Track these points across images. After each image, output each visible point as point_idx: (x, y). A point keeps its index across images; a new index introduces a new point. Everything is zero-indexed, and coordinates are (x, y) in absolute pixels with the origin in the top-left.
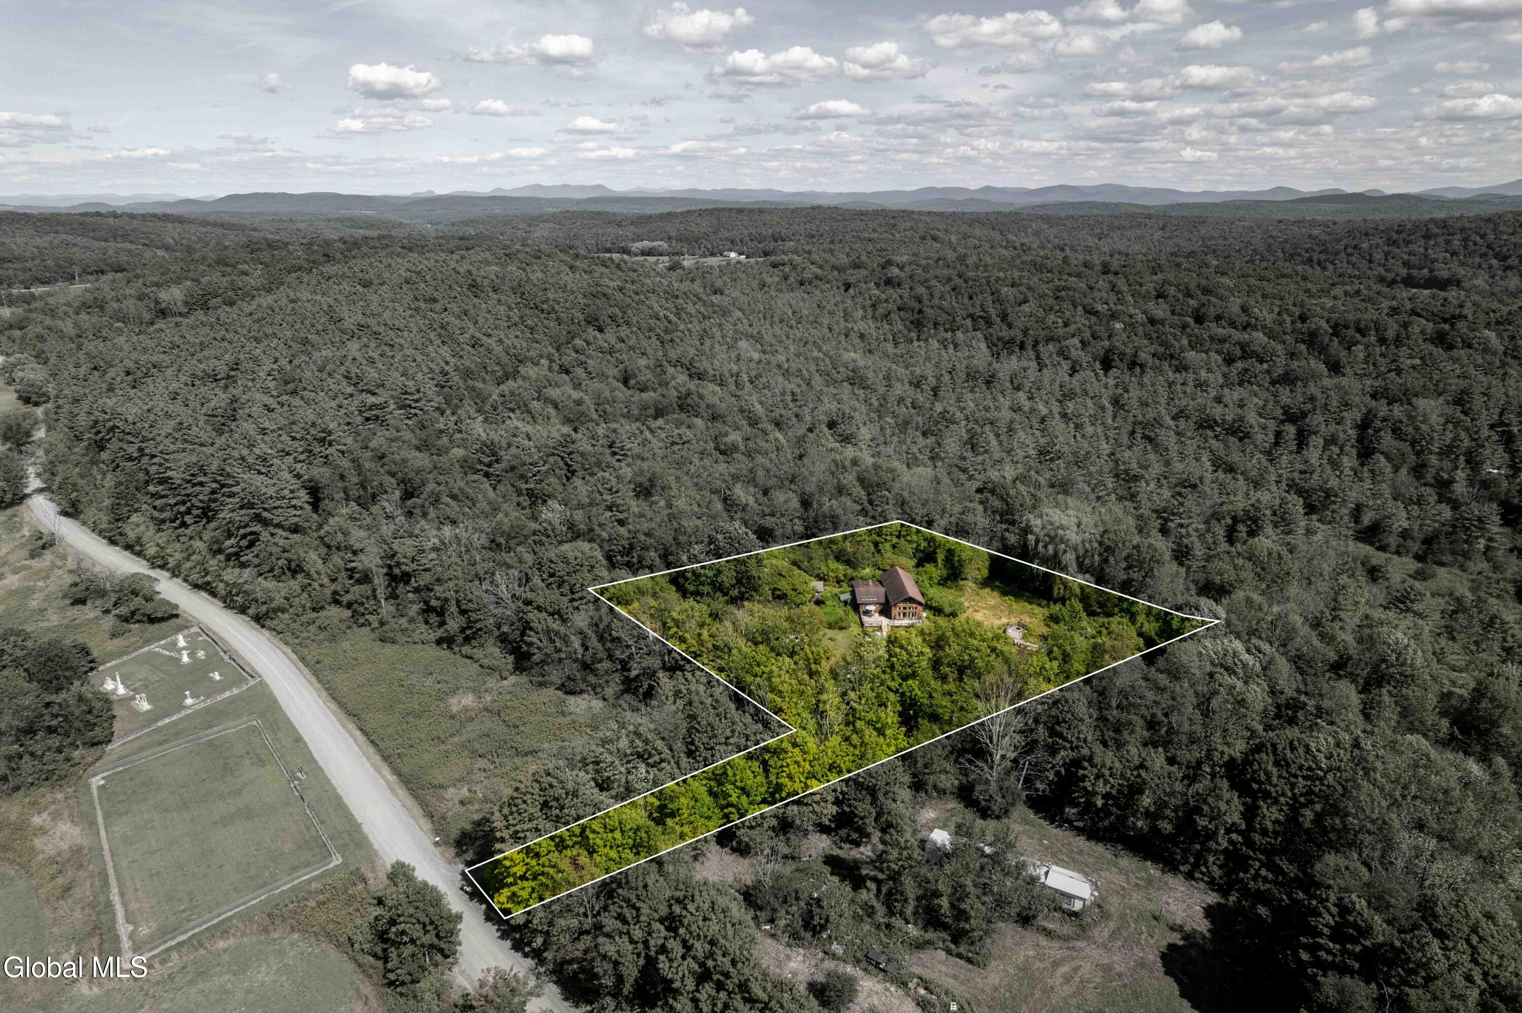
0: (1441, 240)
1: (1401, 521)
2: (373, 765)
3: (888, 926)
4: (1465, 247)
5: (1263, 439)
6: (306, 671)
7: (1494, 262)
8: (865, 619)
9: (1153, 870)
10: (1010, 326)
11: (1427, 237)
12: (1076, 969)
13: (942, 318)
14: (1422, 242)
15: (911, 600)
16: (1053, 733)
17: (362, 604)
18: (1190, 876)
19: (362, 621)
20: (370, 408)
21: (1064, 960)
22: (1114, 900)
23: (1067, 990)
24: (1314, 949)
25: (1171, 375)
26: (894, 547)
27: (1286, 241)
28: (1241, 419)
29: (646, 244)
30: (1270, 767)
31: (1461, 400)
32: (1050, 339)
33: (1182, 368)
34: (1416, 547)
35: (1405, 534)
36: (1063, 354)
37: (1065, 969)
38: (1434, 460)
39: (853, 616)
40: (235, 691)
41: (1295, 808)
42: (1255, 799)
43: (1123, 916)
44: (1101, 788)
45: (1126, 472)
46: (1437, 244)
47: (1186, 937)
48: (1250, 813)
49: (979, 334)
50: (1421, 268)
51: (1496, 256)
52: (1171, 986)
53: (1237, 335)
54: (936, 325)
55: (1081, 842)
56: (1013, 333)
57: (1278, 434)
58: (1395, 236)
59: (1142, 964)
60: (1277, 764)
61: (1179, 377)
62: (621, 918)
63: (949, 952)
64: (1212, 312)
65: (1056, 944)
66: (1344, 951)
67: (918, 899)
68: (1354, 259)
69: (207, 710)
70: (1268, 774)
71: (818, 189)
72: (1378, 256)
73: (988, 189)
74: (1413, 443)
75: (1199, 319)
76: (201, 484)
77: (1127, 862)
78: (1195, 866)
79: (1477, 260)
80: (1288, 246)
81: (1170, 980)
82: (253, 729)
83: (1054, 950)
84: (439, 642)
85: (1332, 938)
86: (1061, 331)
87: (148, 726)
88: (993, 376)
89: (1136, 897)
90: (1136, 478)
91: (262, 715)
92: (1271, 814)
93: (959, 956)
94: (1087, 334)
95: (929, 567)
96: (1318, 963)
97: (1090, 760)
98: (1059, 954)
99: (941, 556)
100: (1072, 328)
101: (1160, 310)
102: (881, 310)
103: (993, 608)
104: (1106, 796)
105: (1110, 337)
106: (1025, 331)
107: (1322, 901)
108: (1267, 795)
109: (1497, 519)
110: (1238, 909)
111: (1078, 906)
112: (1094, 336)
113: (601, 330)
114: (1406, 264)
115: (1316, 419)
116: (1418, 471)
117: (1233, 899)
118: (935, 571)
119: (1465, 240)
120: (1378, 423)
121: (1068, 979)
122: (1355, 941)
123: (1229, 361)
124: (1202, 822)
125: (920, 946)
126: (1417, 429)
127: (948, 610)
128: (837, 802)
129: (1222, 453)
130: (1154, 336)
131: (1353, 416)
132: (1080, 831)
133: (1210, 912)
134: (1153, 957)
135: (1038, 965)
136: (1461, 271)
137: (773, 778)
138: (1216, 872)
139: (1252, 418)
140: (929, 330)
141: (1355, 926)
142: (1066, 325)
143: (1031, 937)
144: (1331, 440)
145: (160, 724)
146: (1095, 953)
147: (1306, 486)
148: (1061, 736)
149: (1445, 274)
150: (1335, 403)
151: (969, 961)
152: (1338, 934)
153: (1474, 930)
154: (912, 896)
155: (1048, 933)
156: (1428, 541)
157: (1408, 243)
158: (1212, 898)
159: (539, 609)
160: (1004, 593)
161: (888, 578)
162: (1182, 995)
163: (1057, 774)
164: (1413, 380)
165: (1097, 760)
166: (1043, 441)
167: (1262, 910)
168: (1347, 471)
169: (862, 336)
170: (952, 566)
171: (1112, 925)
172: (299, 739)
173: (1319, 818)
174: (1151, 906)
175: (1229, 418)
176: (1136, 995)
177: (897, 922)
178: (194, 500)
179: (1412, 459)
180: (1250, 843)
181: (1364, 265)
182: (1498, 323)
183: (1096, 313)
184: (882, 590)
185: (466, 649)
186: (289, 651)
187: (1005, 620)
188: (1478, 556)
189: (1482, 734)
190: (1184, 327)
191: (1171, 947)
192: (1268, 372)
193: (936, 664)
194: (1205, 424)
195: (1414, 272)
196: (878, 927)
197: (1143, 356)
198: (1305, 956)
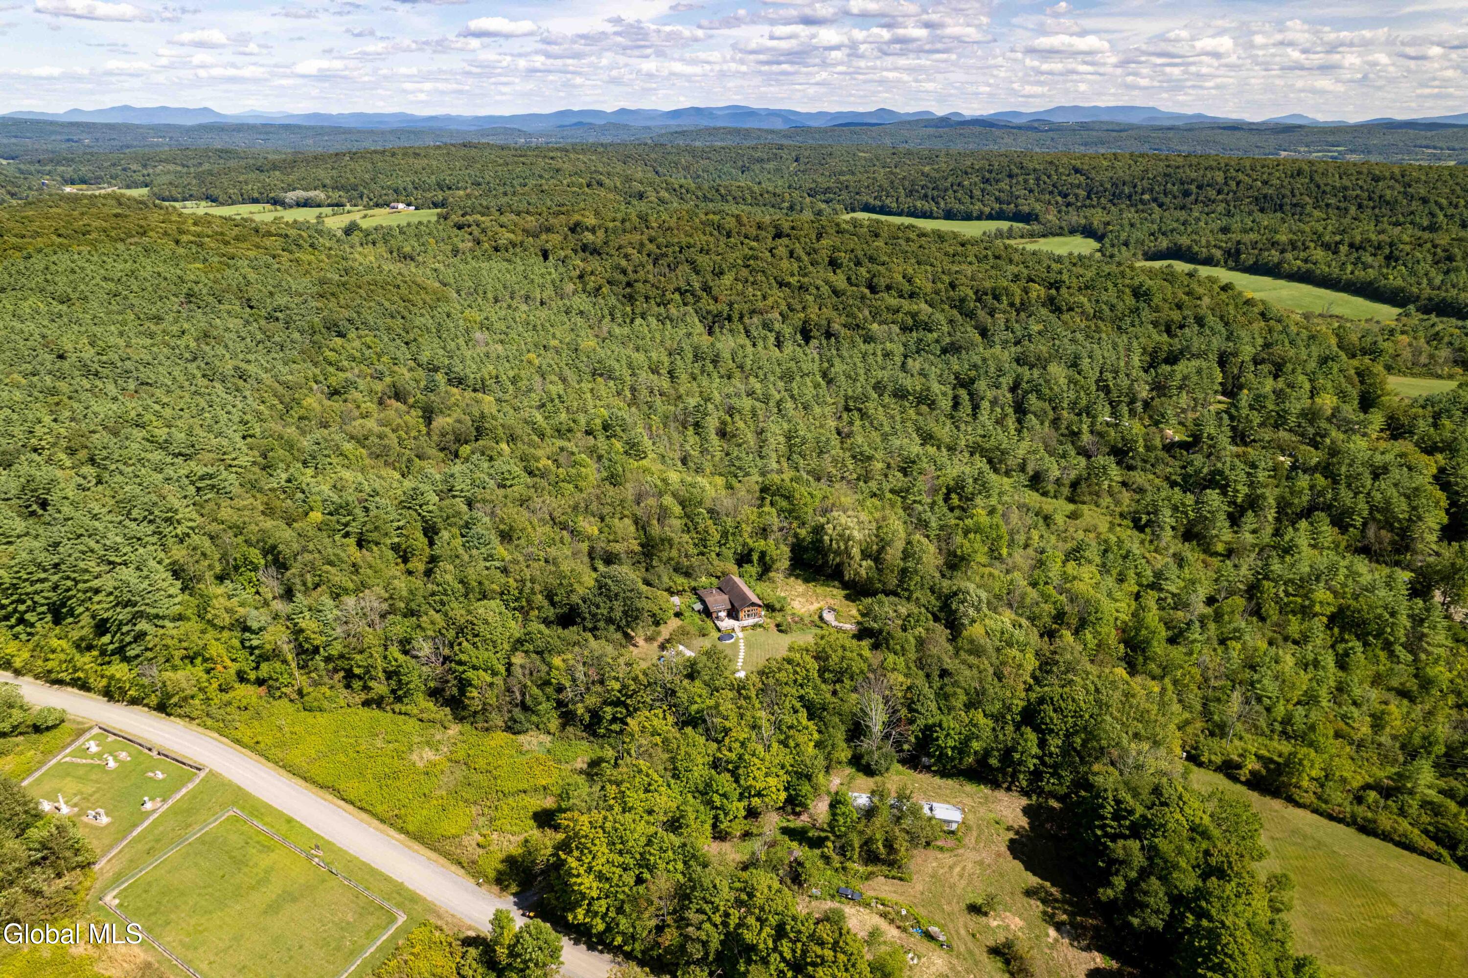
0: (1021, 179)
1: (1055, 472)
2: (376, 829)
3: (844, 869)
4: (1038, 185)
5: (945, 404)
6: (247, 752)
7: (1059, 199)
8: (718, 623)
9: (985, 790)
10: (716, 300)
11: (1010, 176)
12: (964, 868)
13: (653, 292)
14: (1007, 180)
15: (753, 604)
16: (911, 710)
17: (277, 680)
18: (1009, 789)
19: (278, 694)
20: (202, 478)
21: (955, 864)
22: (971, 816)
23: (963, 883)
24: (1103, 827)
25: (863, 347)
26: (718, 555)
27: (904, 178)
28: (928, 389)
29: (301, 194)
30: (1052, 714)
31: (1074, 364)
32: (753, 312)
33: (869, 339)
34: (1066, 491)
35: (1058, 482)
36: (768, 326)
37: (957, 869)
38: (1065, 413)
39: (709, 623)
40: (191, 786)
41: (1068, 735)
42: (1044, 734)
43: (979, 826)
44: (951, 743)
45: (861, 454)
46: (1018, 183)
47: (1017, 833)
48: (1042, 744)
49: (689, 309)
50: (1009, 204)
51: (1060, 194)
52: (1018, 865)
53: (906, 304)
54: (647, 298)
55: (937, 780)
56: (719, 307)
57: (955, 398)
58: (987, 175)
59: (999, 855)
60: (1055, 711)
61: (870, 347)
62: (700, 911)
63: (886, 877)
64: (882, 282)
65: (947, 855)
66: (1120, 826)
67: (861, 847)
68: (959, 195)
69: (174, 811)
70: (1051, 719)
71: (454, 112)
72: (977, 193)
73: (623, 111)
74: (1050, 400)
75: (873, 289)
76: (42, 581)
77: (970, 788)
78: (1013, 782)
79: (1047, 197)
80: (907, 183)
81: (1017, 863)
82: (236, 819)
83: (947, 859)
84: (366, 703)
85: (1113, 819)
86: (760, 305)
87: (124, 837)
88: (717, 356)
89: (982, 810)
90: (870, 458)
91: (234, 803)
92: (1055, 743)
93: (894, 878)
94: (784, 307)
95: (747, 567)
96: (1106, 835)
97: (940, 725)
98: (950, 861)
99: (755, 557)
100: (770, 301)
101: (839, 280)
102: (591, 286)
103: (802, 595)
104: (953, 748)
105: (804, 308)
106: (731, 305)
107: (1105, 799)
108: (1052, 731)
109: (1114, 466)
110: (1040, 806)
111: (954, 827)
112: (791, 309)
113: (341, 335)
114: (998, 199)
115: (981, 385)
116: (1055, 423)
117: (1034, 798)
118: (753, 570)
119: (1038, 179)
120: (1024, 386)
121: (961, 876)
122: (1125, 818)
123: (905, 329)
124: (1017, 756)
125: (869, 877)
126: (1051, 389)
127: (778, 606)
128: (786, 789)
129: (922, 424)
130: (841, 307)
131: (1006, 381)
132: (935, 773)
133: (1026, 811)
134: (1003, 849)
135: (941, 871)
136: (1038, 207)
137: (742, 782)
138: (1024, 784)
139: (936, 387)
140: (641, 305)
141: (1126, 810)
142: (764, 298)
143: (931, 853)
144: (994, 402)
145: (134, 834)
146: (973, 856)
147: (987, 446)
148: (917, 711)
149: (1026, 209)
150: (992, 370)
151: (901, 879)
152: (1116, 817)
153: (1180, 798)
154: (857, 845)
155: (941, 849)
156: (1074, 485)
157: (997, 181)
158: (1024, 801)
159: (475, 668)
160: (807, 581)
161: (725, 586)
162: (1027, 869)
163: (916, 737)
164: (1042, 348)
165: (945, 725)
166: (786, 426)
167: (1054, 804)
168: (1013, 432)
169: (581, 313)
170: (765, 564)
171: (975, 834)
172: (290, 820)
173: (1085, 743)
174: (992, 815)
175: (918, 388)
176: (1001, 875)
177: (848, 864)
178: (37, 598)
179: (1051, 415)
180: (1043, 763)
181: (967, 199)
182: (1087, 287)
183: (788, 285)
184: (726, 597)
185: (397, 707)
186: (216, 735)
187: (816, 606)
188: (1105, 495)
189: (1144, 651)
190: (863, 297)
191: (1012, 841)
192: (937, 341)
193: (822, 672)
194: (900, 394)
195: (1004, 207)
196: (836, 870)
197: (836, 327)
198: (1099, 833)
